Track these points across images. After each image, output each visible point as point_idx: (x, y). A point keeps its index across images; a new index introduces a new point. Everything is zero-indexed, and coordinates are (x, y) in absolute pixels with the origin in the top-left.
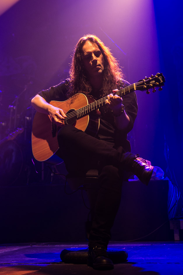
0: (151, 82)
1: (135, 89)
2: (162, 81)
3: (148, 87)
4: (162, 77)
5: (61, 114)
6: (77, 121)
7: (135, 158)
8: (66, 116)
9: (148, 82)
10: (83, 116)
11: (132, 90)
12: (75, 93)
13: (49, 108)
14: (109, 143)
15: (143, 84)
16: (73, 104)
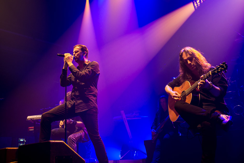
0: (219, 69)
1: (211, 74)
2: (225, 67)
3: (218, 72)
4: (226, 64)
5: (177, 94)
6: (187, 97)
7: (219, 115)
8: (180, 95)
9: (218, 69)
10: (189, 94)
11: (209, 75)
12: (184, 81)
13: (170, 93)
14: (209, 107)
15: (215, 70)
16: (183, 88)
